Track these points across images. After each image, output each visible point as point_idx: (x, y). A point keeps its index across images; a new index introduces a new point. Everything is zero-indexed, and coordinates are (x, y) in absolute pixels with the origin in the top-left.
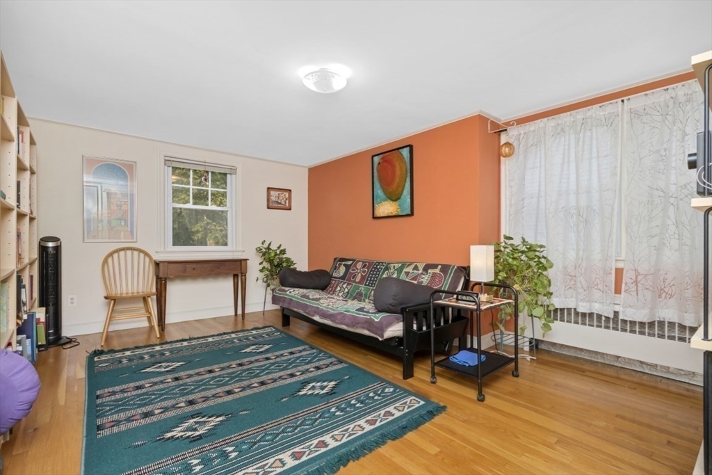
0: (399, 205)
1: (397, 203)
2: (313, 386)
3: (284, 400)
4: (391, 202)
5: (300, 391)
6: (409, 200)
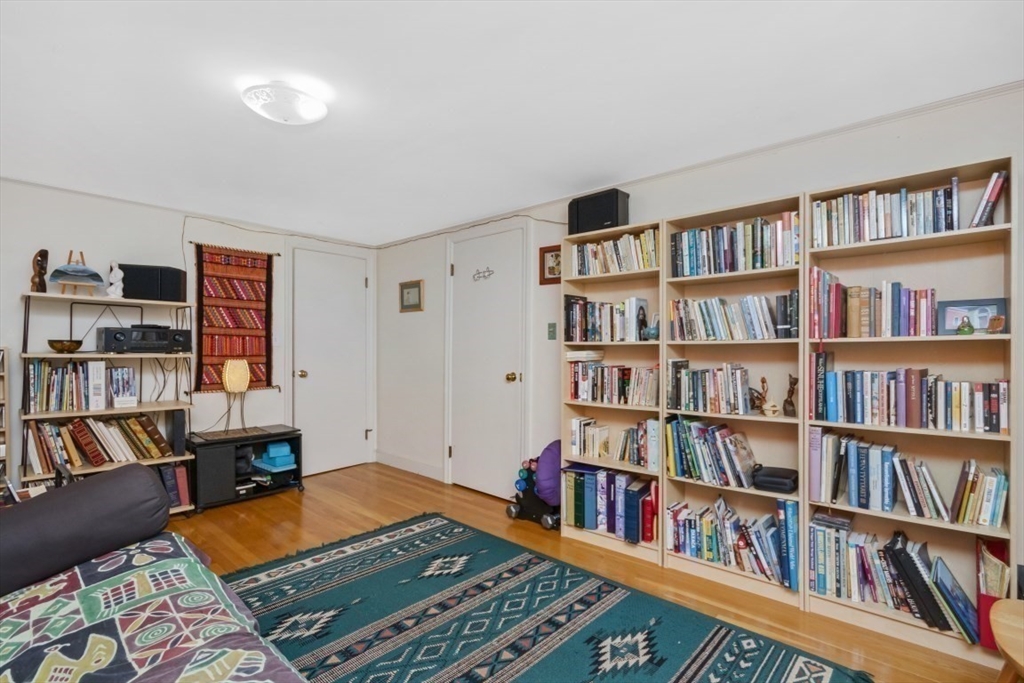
2: (308, 629)
3: (357, 601)
5: (334, 616)
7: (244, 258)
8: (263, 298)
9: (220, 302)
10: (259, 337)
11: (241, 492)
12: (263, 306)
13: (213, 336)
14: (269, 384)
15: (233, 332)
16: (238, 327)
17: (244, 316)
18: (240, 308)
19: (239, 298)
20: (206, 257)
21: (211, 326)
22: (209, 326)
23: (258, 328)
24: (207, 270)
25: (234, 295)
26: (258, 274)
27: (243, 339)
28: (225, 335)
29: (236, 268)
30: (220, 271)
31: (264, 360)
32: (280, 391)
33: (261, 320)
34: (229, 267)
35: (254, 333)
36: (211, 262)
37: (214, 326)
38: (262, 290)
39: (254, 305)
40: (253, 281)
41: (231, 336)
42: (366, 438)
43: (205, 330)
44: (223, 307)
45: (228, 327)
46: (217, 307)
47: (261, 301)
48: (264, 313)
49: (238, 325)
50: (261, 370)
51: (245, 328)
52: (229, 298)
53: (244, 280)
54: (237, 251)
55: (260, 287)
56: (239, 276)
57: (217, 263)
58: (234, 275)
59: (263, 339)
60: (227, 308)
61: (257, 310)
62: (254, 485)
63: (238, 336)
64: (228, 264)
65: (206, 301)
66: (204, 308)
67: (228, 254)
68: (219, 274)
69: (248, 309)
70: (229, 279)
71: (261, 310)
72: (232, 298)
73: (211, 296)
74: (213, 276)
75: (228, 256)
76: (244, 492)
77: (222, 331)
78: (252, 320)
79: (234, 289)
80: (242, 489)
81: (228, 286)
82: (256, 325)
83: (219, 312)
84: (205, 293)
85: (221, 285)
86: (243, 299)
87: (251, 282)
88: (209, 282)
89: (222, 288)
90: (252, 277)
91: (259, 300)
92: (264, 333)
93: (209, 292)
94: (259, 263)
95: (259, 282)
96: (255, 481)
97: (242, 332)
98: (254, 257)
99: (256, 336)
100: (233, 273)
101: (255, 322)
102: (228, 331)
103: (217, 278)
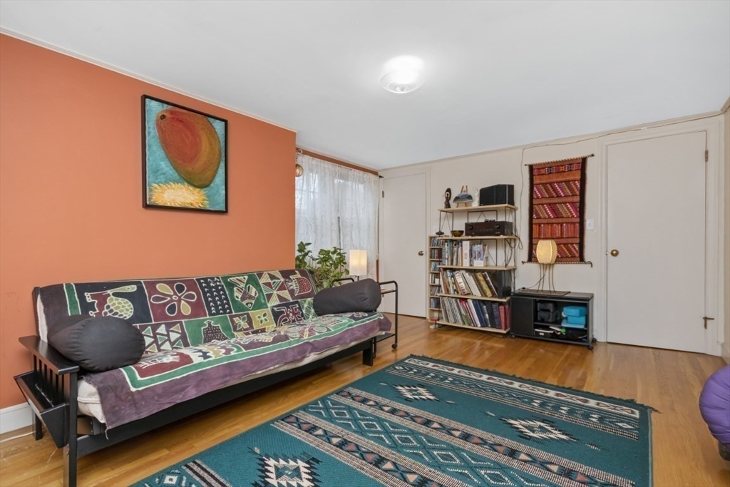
0: (208, 196)
1: (203, 192)
4: (191, 188)
6: (224, 192)
7: (562, 166)
8: (578, 193)
9: (544, 201)
10: (574, 223)
11: (541, 334)
12: (577, 199)
13: (539, 225)
14: (582, 259)
15: (554, 221)
16: (557, 217)
17: (563, 210)
18: (559, 203)
19: (559, 196)
20: (535, 172)
21: (539, 218)
22: (537, 218)
23: (573, 217)
24: (536, 181)
25: (554, 194)
26: (574, 175)
27: (561, 225)
28: (548, 224)
29: (557, 175)
30: (545, 179)
31: (578, 241)
32: (592, 266)
33: (575, 210)
34: (551, 175)
35: (570, 220)
36: (539, 175)
37: (541, 218)
38: (576, 186)
39: (570, 199)
40: (569, 181)
41: (552, 224)
42: (706, 326)
43: (534, 221)
44: (569, 203)
45: (550, 218)
46: (543, 204)
47: (576, 195)
48: (578, 205)
49: (557, 215)
50: (575, 249)
51: (563, 217)
52: (551, 197)
53: (561, 182)
54: (557, 162)
55: (575, 184)
56: (559, 180)
57: (543, 174)
58: (554, 180)
59: (578, 225)
60: (549, 204)
61: (572, 203)
62: (552, 332)
63: (558, 224)
64: (551, 173)
65: (535, 202)
66: (534, 206)
67: (550, 165)
68: (544, 182)
69: (565, 203)
70: (551, 184)
71: (575, 203)
72: (553, 197)
73: (538, 198)
74: (540, 184)
75: (550, 167)
76: (543, 334)
77: (546, 221)
78: (568, 211)
79: (555, 190)
80: (542, 332)
81: (550, 189)
82: (572, 214)
83: (544, 208)
84: (535, 196)
85: (545, 189)
86: (561, 196)
87: (567, 182)
88: (538, 190)
89: (546, 191)
90: (568, 178)
91: (574, 195)
92: (578, 220)
93: (537, 195)
94: (574, 167)
95: (574, 181)
96: (553, 330)
97: (560, 220)
98: (570, 163)
99: (571, 223)
100: (554, 178)
101: (570, 212)
102: (550, 221)
103: (543, 184)
